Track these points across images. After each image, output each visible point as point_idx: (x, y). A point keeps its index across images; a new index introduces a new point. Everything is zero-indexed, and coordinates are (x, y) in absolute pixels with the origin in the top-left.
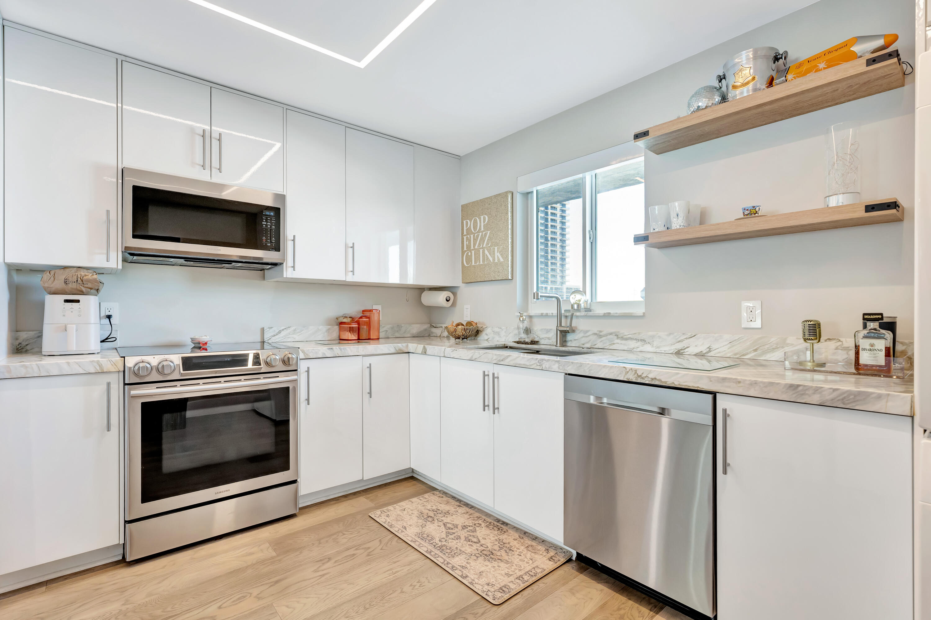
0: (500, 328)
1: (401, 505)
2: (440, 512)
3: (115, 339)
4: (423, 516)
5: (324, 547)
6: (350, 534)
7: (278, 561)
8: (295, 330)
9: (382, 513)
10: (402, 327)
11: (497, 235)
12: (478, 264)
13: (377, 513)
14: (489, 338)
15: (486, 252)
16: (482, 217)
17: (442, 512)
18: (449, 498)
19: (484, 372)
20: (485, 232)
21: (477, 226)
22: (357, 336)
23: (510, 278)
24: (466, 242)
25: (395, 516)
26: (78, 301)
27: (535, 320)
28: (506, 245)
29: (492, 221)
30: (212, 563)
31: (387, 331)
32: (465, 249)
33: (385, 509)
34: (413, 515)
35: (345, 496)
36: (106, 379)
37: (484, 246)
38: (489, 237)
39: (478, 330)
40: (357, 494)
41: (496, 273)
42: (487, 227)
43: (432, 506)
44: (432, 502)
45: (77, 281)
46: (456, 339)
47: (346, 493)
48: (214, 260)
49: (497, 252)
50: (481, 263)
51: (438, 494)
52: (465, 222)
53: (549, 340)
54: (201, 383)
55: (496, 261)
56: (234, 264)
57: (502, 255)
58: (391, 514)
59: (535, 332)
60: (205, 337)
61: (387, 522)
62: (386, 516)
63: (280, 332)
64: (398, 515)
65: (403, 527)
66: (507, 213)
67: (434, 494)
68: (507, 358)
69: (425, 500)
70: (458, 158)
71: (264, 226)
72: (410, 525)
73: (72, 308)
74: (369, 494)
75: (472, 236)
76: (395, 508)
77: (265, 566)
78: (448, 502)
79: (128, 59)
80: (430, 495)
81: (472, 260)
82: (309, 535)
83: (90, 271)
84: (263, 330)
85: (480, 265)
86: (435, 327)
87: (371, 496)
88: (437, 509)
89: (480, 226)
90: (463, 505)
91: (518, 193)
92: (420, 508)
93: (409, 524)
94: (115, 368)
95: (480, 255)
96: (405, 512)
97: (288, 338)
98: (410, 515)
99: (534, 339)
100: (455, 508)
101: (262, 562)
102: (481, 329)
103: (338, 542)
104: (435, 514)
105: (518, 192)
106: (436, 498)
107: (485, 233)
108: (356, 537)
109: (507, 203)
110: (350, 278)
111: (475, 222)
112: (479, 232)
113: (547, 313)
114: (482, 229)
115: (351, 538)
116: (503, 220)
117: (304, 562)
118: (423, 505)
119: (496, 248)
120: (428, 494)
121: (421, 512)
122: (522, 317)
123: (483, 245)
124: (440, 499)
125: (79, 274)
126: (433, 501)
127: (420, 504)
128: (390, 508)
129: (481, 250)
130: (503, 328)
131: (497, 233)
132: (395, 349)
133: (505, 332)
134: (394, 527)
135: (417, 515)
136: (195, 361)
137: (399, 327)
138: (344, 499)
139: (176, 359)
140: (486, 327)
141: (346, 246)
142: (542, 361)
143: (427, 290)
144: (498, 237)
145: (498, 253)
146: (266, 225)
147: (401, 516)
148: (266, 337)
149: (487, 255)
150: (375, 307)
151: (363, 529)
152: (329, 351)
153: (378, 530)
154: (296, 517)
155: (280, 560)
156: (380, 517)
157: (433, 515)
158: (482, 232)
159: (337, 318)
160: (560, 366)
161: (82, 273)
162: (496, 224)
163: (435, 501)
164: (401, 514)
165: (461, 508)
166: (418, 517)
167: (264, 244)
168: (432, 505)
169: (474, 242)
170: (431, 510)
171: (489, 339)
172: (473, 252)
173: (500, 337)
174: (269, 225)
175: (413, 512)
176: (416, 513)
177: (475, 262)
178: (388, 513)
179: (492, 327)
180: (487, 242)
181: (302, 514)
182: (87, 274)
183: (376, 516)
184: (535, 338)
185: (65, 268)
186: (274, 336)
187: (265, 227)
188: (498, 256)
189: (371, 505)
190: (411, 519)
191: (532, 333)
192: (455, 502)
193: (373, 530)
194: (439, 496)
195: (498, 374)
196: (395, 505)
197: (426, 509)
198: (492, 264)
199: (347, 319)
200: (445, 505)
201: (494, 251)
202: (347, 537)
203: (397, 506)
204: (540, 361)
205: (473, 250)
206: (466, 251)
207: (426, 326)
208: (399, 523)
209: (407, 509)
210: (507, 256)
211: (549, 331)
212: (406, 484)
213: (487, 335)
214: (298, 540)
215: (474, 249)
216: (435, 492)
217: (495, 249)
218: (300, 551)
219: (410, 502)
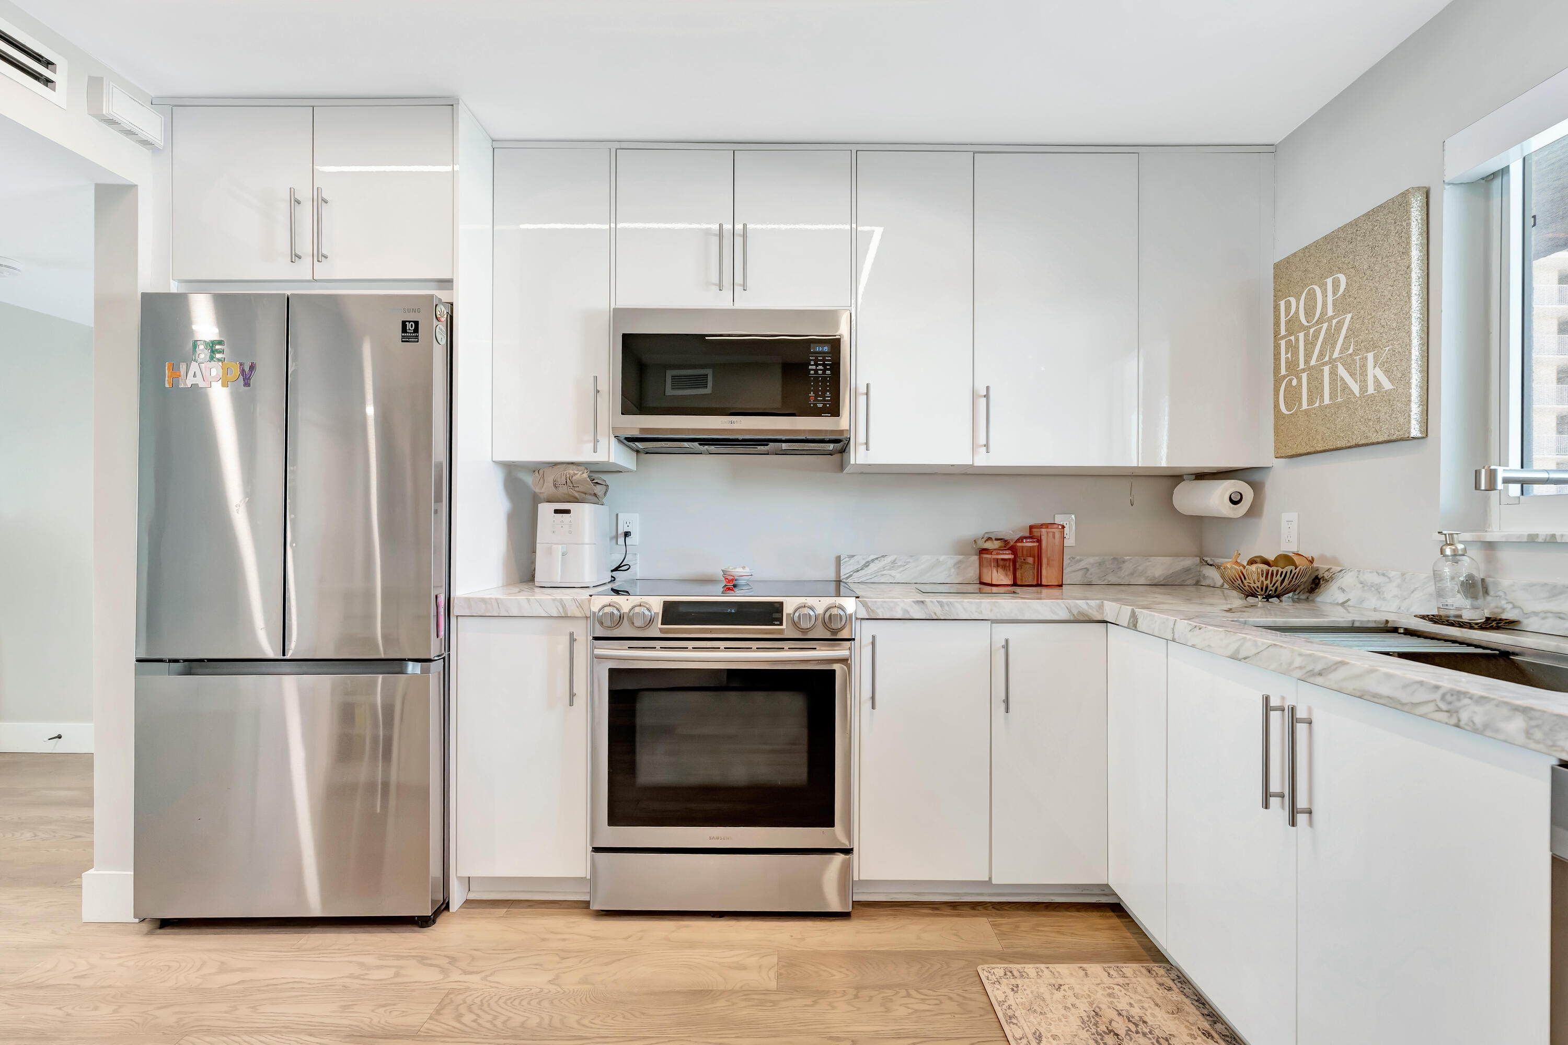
0: (1384, 575)
1: (1058, 972)
2: (1147, 1031)
3: (628, 567)
4: (1096, 1024)
5: (859, 1009)
6: (922, 999)
7: (771, 1004)
8: (894, 562)
9: (1005, 974)
10: (1124, 562)
11: (1372, 320)
12: (1317, 404)
13: (996, 971)
14: (1349, 600)
15: (1342, 371)
16: (1329, 281)
17: (1151, 1032)
18: (1188, 997)
19: (1267, 699)
20: (1337, 320)
21: (1315, 307)
22: (1011, 576)
23: (1415, 432)
24: (1287, 353)
25: (1030, 995)
26: (567, 512)
27: (1506, 556)
28: (1400, 341)
29: (1358, 285)
30: (684, 960)
31: (1087, 569)
32: (1283, 372)
33: (1015, 967)
34: (1073, 1010)
35: (955, 904)
36: (569, 627)
37: (1334, 357)
38: (1349, 329)
39: (1317, 577)
40: (979, 908)
41: (1371, 423)
42: (1341, 306)
43: (1131, 1005)
44: (1136, 992)
45: (566, 482)
46: (1248, 596)
47: (957, 898)
48: (737, 440)
49: (1375, 367)
50: (1327, 401)
51: (1162, 976)
52: (1282, 303)
53: (1559, 621)
54: (690, 647)
55: (1371, 390)
56: (771, 444)
57: (1388, 372)
58: (1025, 987)
59: (1505, 593)
60: (740, 570)
61: (1006, 1004)
62: (1011, 987)
63: (868, 565)
64: (1040, 997)
65: (1034, 1033)
66: (1406, 253)
67: (1149, 972)
68: (1335, 670)
69: (1121, 981)
70: (1271, 149)
71: (812, 372)
72: (1055, 1037)
73: (562, 522)
74: (1002, 916)
75: (1301, 335)
76: (1040, 973)
77: (750, 1003)
78: (1178, 1010)
79: (624, 145)
80: (1140, 972)
81: (1301, 398)
82: (848, 970)
83: (580, 468)
84: (838, 559)
85: (1323, 408)
86: (1211, 565)
87: (1005, 924)
88: (1141, 1017)
89: (1325, 305)
90: (1219, 1033)
91: (1447, 187)
92: (1101, 997)
93: (1054, 1032)
94: (580, 611)
95: (1323, 381)
96: (1059, 995)
97: (883, 575)
98: (1066, 1008)
99: (1502, 613)
100: (1192, 1036)
101: (747, 993)
102: (1325, 575)
103: (888, 1010)
104: (1130, 1030)
105: (1449, 184)
106: (1152, 986)
107: (1338, 322)
108: (928, 1014)
109: (1404, 224)
110: (982, 460)
111: (1312, 297)
112: (1320, 321)
113: (1553, 536)
114: (1330, 312)
115: (916, 1011)
116: (1394, 275)
117: (811, 1027)
118: (1110, 991)
119: (1370, 356)
120: (1136, 966)
121: (1097, 1010)
122: (1452, 545)
123: (1332, 353)
124: (1162, 992)
125: (567, 474)
126: (1140, 989)
127: (1105, 986)
128: (1030, 969)
129: (1326, 369)
130: (1391, 576)
131: (1373, 314)
132: (1070, 611)
133: (1399, 586)
134: (1016, 1024)
135: (1084, 1015)
136: (682, 609)
137: (1118, 561)
138: (948, 911)
139: (656, 605)
140: (1340, 569)
141: (974, 395)
142: (1459, 700)
143: (1191, 480)
144: (1377, 325)
145: (1377, 367)
146: (816, 371)
147: (1044, 1000)
148: (844, 571)
149: (1342, 379)
150: (1059, 519)
151: (950, 998)
152: (916, 607)
153: (981, 1016)
154: (848, 919)
155: (774, 1003)
156: (997, 986)
157: (1122, 1032)
158: (1330, 319)
159: (975, 541)
160: (1533, 727)
161: (571, 471)
162: (1371, 290)
163: (1145, 991)
164: (1047, 996)
165: (1209, 1040)
166: (1083, 1022)
167: (812, 405)
168: (1132, 1001)
169: (1305, 350)
170: (1124, 1013)
171: (1349, 603)
172: (1304, 376)
173: (1384, 599)
174: (820, 370)
175: (1077, 1002)
176: (1083, 1007)
177: (1311, 401)
178: (1019, 982)
179: (1359, 571)
180: (1343, 344)
181: (861, 917)
182: (576, 472)
183: (990, 977)
184: (1504, 610)
185: (555, 464)
186: (858, 571)
187: (813, 374)
188: (1375, 377)
189: (995, 945)
190: (1063, 1020)
191: (1492, 593)
192: (1201, 1017)
193: (971, 1012)
194: (1161, 982)
195: (1310, 710)
196: (1042, 966)
197: (1111, 1006)
198: (1359, 402)
199: (994, 544)
200: (1166, 1016)
201: (1364, 366)
202: (910, 1006)
203: (1045, 970)
204: (1449, 698)
205: (1303, 370)
206: (1285, 377)
207: (1189, 562)
208: (1032, 1019)
209: (1066, 987)
210: (1406, 374)
211: (1561, 593)
212: (1094, 919)
213: (1342, 590)
214: (824, 971)
215: (1308, 368)
216: (1155, 967)
217: (1366, 358)
218: (816, 998)
219: (1082, 973)
